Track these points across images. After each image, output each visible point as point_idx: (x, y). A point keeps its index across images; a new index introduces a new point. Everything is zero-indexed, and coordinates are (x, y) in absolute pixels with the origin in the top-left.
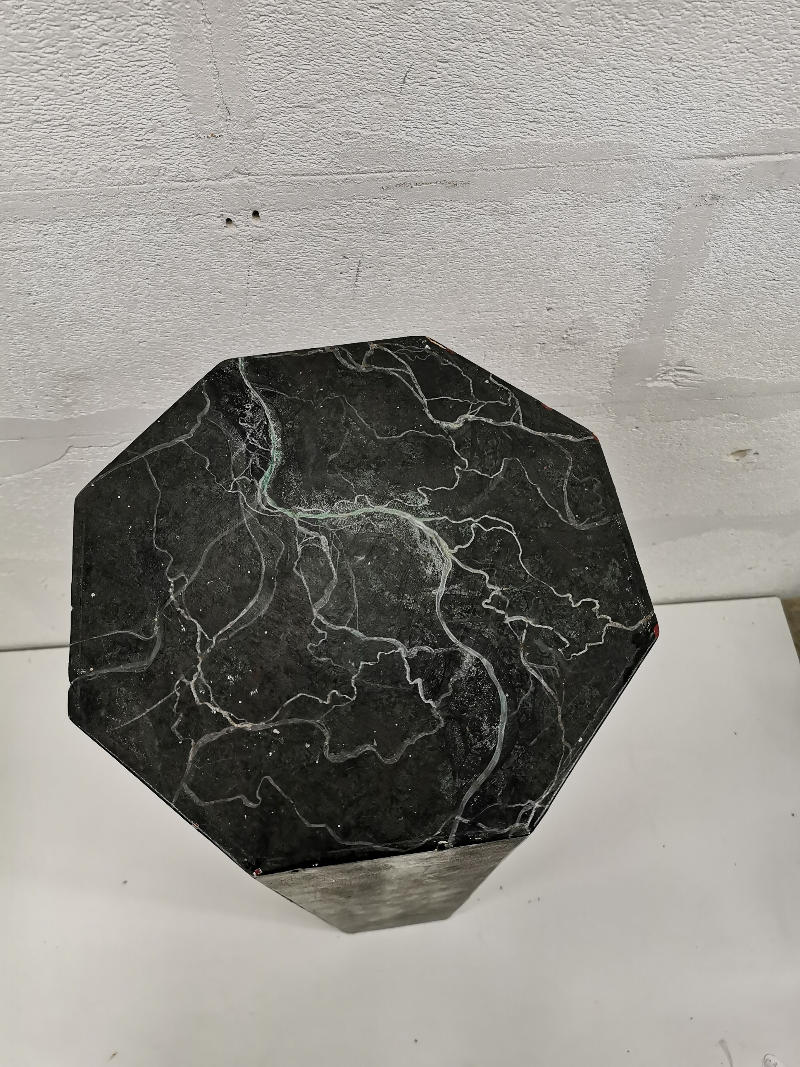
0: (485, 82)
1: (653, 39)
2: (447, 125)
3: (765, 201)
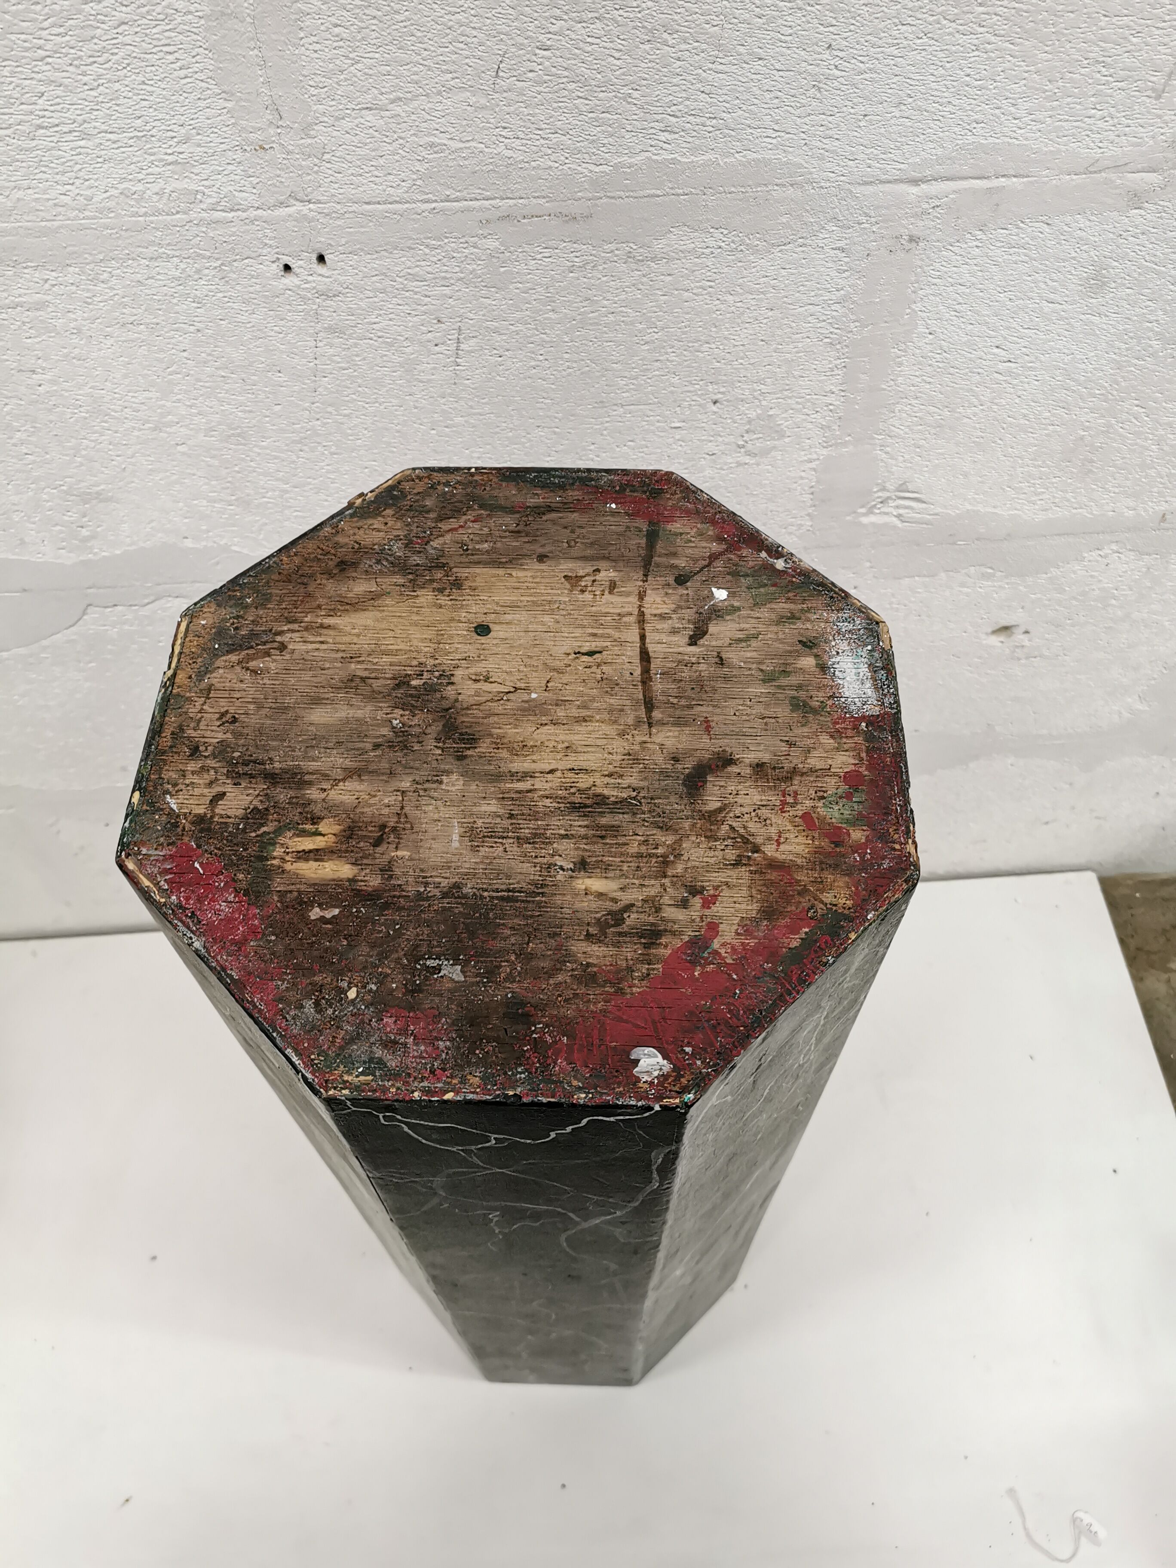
0: (599, 76)
1: (804, 19)
2: (556, 135)
3: (980, 245)
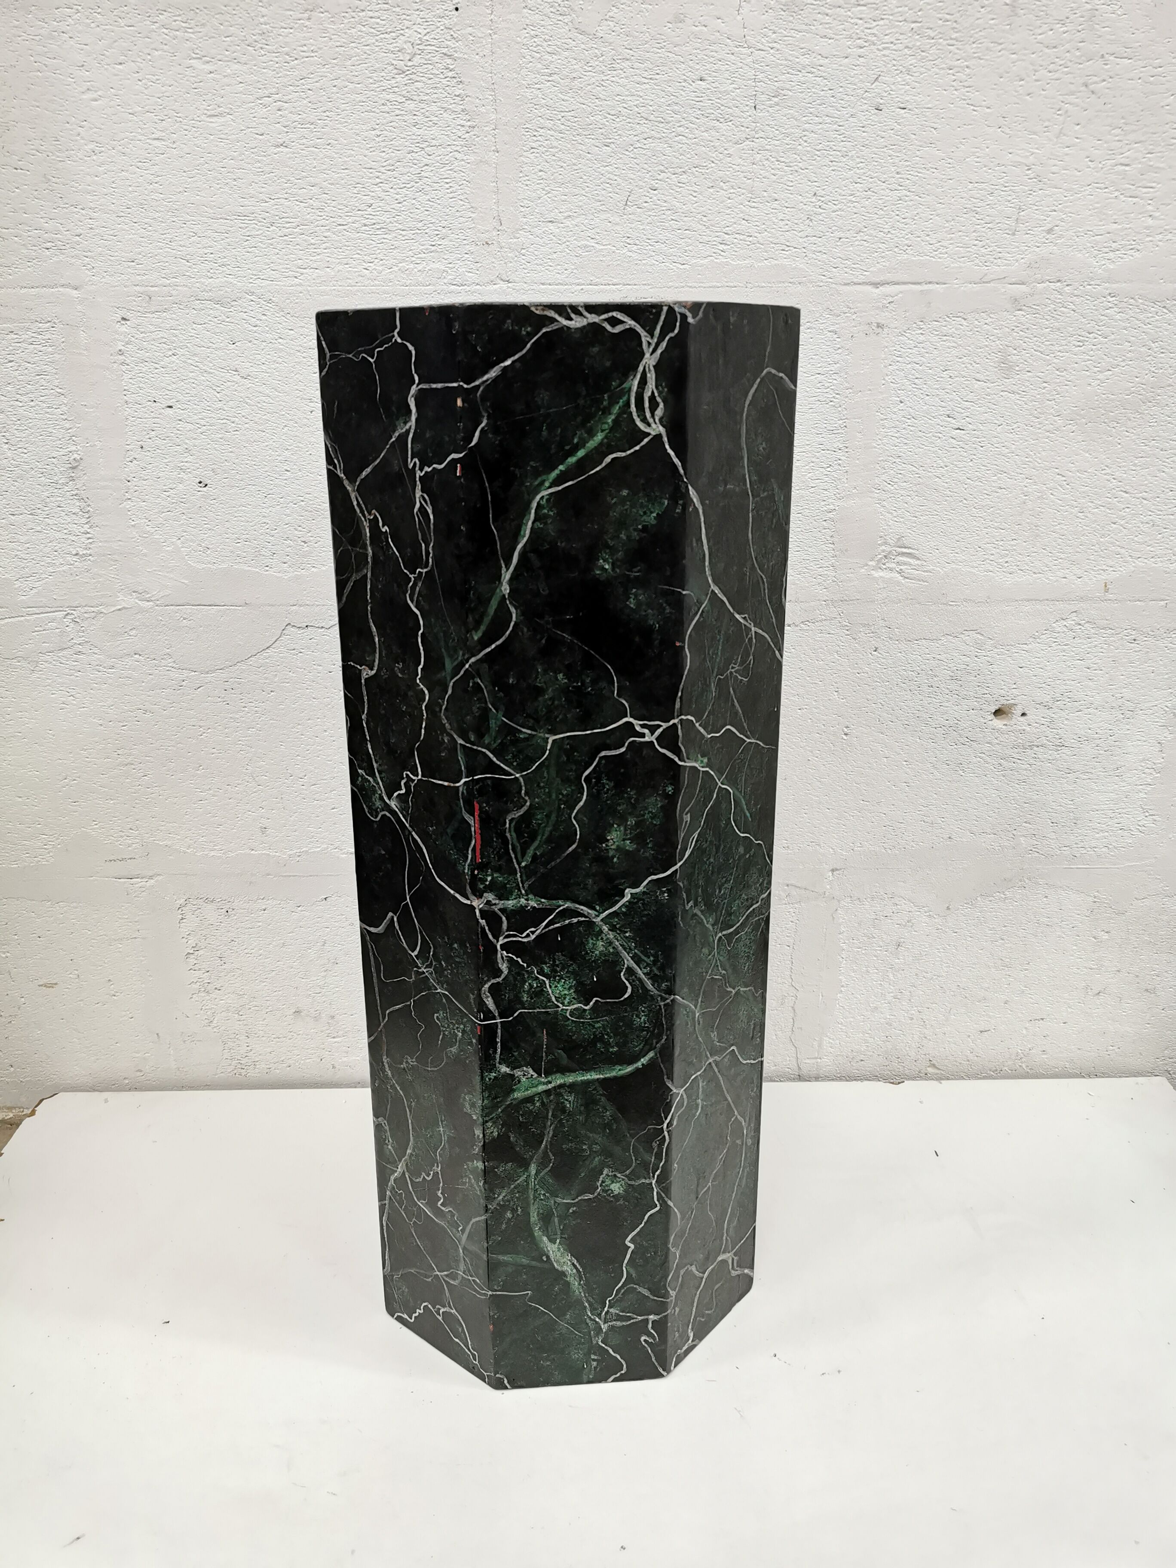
2: (658, 244)
3: (923, 333)
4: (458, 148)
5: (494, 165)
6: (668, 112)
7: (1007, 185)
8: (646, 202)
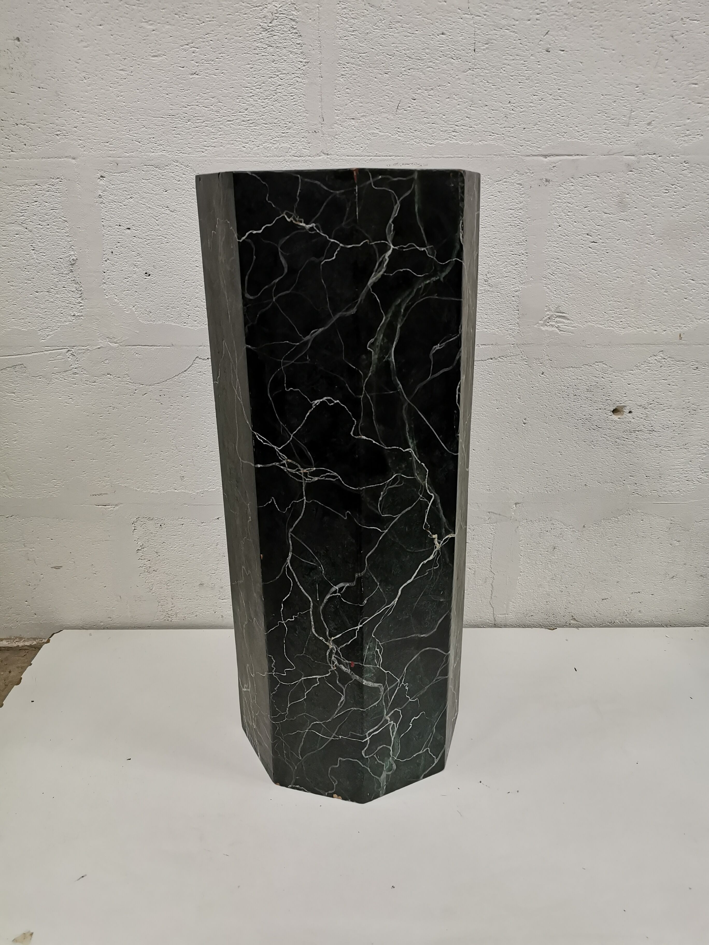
0: (432, 110)
2: (416, 132)
3: (573, 185)
4: (298, 75)
5: (320, 85)
6: (422, 53)
7: (624, 96)
8: (409, 107)
